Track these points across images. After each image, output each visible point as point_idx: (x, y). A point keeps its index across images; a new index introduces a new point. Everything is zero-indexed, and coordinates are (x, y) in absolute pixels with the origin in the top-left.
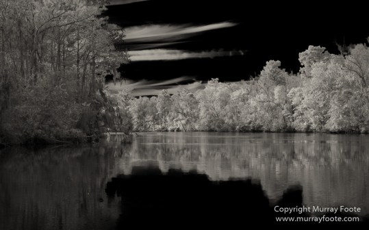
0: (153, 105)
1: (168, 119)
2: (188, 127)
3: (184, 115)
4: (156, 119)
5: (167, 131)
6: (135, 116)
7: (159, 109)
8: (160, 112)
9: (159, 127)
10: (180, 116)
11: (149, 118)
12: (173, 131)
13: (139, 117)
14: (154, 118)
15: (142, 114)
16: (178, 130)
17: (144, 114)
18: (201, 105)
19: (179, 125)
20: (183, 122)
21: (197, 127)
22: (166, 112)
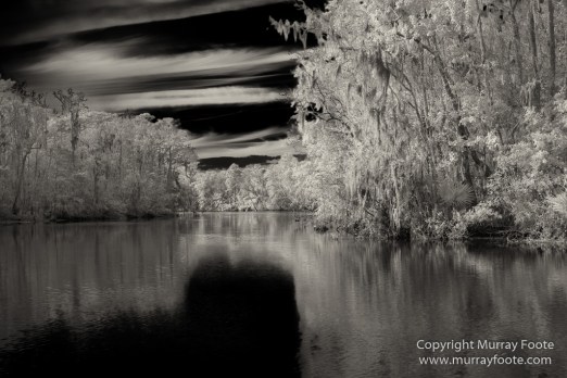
0: (222, 181)
1: (238, 197)
2: (259, 206)
3: (254, 193)
4: (225, 198)
5: (237, 210)
6: (201, 194)
7: (229, 186)
8: (229, 188)
9: (229, 206)
10: (251, 195)
11: (217, 196)
12: (244, 210)
13: (206, 195)
14: (223, 196)
15: (210, 192)
16: (250, 210)
17: (212, 192)
18: (269, 183)
19: (250, 203)
20: (255, 200)
21: (268, 206)
22: (236, 189)
